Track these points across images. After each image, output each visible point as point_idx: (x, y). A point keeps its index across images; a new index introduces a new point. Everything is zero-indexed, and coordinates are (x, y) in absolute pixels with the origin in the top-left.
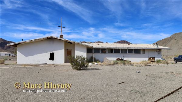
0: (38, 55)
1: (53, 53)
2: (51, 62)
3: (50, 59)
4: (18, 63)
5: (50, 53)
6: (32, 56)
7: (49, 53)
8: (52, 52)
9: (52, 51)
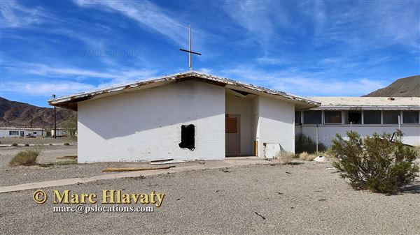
0: (143, 132)
1: (192, 128)
2: (186, 154)
3: (182, 145)
4: (80, 160)
5: (183, 127)
6: (126, 137)
7: (179, 126)
8: (187, 124)
9: (189, 119)
